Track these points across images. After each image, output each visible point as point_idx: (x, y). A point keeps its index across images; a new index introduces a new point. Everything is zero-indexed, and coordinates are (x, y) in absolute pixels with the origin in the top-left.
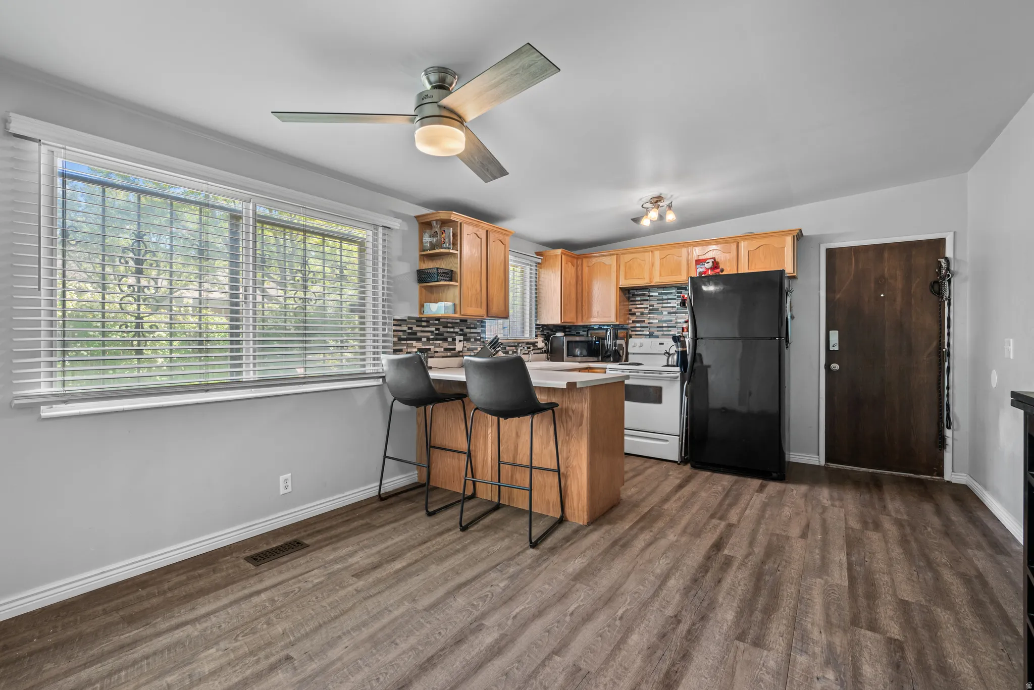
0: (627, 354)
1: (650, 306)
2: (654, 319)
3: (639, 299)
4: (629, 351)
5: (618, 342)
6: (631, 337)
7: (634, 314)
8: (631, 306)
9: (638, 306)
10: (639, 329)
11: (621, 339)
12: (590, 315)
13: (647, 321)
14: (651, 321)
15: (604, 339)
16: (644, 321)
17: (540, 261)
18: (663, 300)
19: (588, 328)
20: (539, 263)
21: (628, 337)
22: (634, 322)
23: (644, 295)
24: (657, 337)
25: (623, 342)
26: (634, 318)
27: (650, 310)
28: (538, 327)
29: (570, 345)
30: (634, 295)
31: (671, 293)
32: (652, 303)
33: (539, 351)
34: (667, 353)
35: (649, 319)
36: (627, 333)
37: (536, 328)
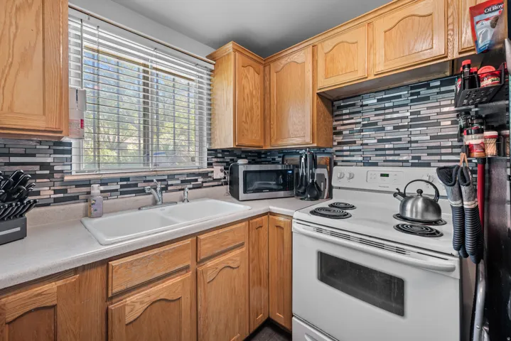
0: (331, 188)
1: (364, 119)
2: (370, 137)
3: (347, 111)
4: (333, 184)
5: (318, 171)
6: (335, 164)
7: (340, 133)
8: (335, 123)
9: (346, 122)
10: (348, 153)
11: (322, 167)
12: (280, 137)
13: (359, 142)
14: (365, 142)
15: (298, 166)
16: (354, 142)
17: (212, 67)
18: (385, 108)
19: (285, 153)
20: (212, 71)
21: (332, 164)
22: (340, 143)
23: (354, 105)
24: (375, 164)
25: (324, 171)
26: (340, 139)
27: (364, 125)
28: (213, 152)
29: (248, 176)
30: (340, 108)
31: (400, 97)
32: (366, 115)
33: (216, 183)
34: (400, 193)
35: (362, 139)
36: (330, 159)
37: (209, 155)
